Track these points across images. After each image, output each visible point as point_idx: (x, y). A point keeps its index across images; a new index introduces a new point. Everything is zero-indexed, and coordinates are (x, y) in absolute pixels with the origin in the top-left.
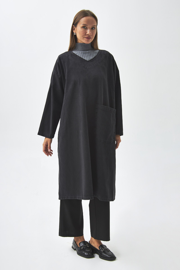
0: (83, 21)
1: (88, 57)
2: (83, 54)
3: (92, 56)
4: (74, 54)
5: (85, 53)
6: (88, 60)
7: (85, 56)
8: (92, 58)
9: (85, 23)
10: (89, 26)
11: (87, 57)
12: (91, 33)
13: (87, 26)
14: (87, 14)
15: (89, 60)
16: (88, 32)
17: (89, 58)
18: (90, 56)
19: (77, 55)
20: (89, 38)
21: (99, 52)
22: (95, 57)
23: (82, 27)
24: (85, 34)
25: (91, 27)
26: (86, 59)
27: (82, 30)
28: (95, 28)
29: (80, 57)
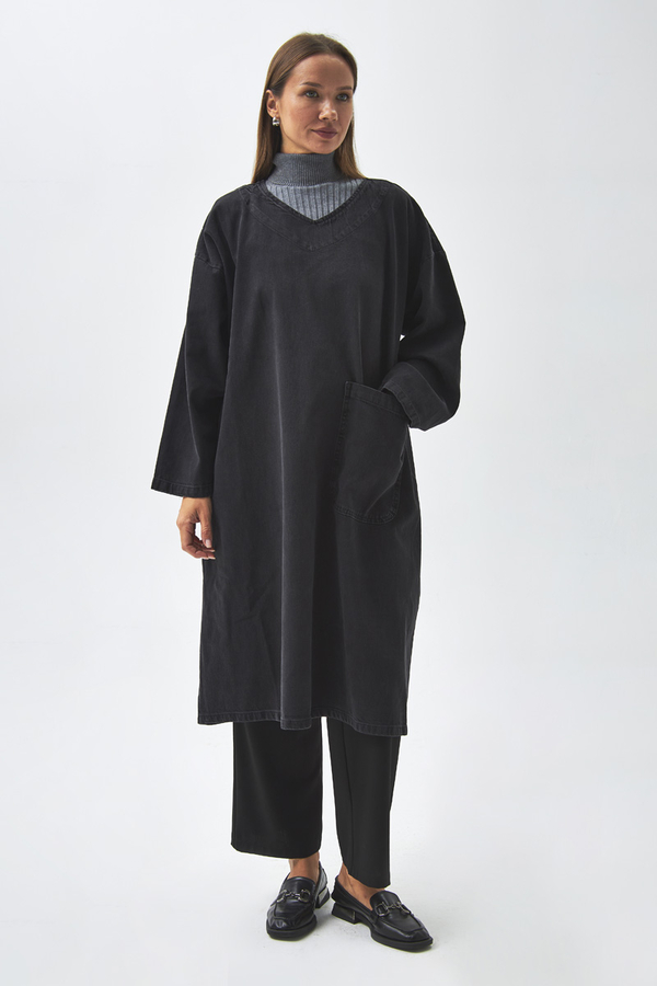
0: (305, 70)
1: (319, 206)
2: (299, 196)
3: (331, 202)
4: (269, 194)
5: (308, 190)
6: (315, 219)
7: (307, 203)
8: (332, 211)
9: (312, 79)
10: (330, 89)
12: (334, 112)
13: (320, 90)
14: (320, 45)
15: (320, 217)
16: (326, 109)
17: (320, 212)
18: (325, 204)
19: (278, 201)
21: (359, 188)
22: (341, 208)
23: (303, 94)
24: (315, 118)
25: (334, 92)
26: (308, 216)
27: (302, 103)
28: (348, 97)
29: (288, 207)
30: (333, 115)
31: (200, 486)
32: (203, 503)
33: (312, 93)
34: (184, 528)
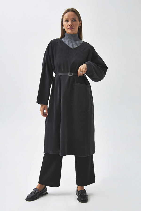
2: (69, 43)
3: (76, 45)
4: (63, 41)
11: (72, 45)
15: (73, 48)
19: (65, 43)
21: (82, 43)
24: (68, 26)
25: (72, 20)
26: (70, 47)
27: (65, 23)
28: (76, 20)
29: (67, 45)
33: (67, 21)
34: (42, 111)
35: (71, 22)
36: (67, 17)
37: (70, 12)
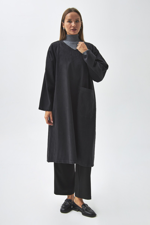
0: (69, 15)
2: (71, 44)
4: (64, 43)
5: (73, 43)
6: (75, 50)
7: (73, 46)
10: (73, 20)
12: (75, 25)
13: (71, 20)
17: (76, 48)
19: (67, 45)
20: (74, 30)
23: (68, 22)
24: (71, 26)
25: (75, 20)
26: (73, 49)
27: (68, 24)
28: (79, 21)
29: (69, 46)
30: (74, 25)
31: (50, 109)
32: (50, 112)
33: (70, 21)
34: (47, 118)
35: (75, 23)
36: (69, 18)
37: (73, 12)
